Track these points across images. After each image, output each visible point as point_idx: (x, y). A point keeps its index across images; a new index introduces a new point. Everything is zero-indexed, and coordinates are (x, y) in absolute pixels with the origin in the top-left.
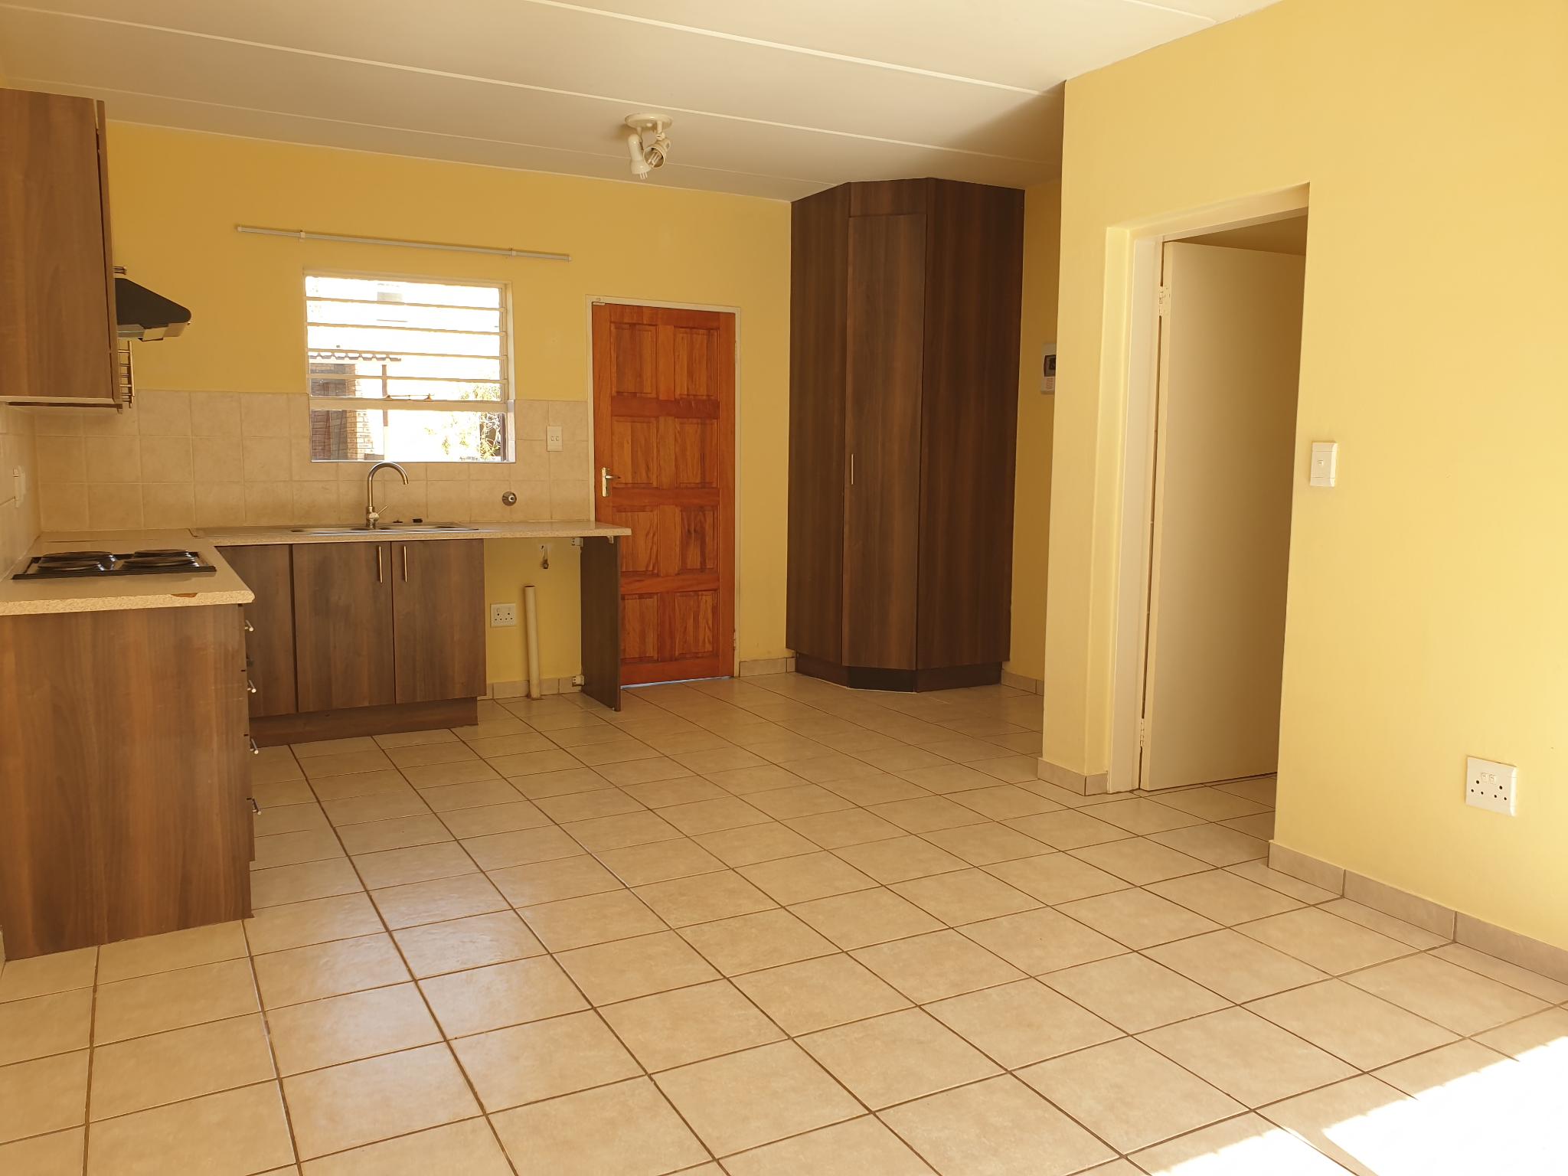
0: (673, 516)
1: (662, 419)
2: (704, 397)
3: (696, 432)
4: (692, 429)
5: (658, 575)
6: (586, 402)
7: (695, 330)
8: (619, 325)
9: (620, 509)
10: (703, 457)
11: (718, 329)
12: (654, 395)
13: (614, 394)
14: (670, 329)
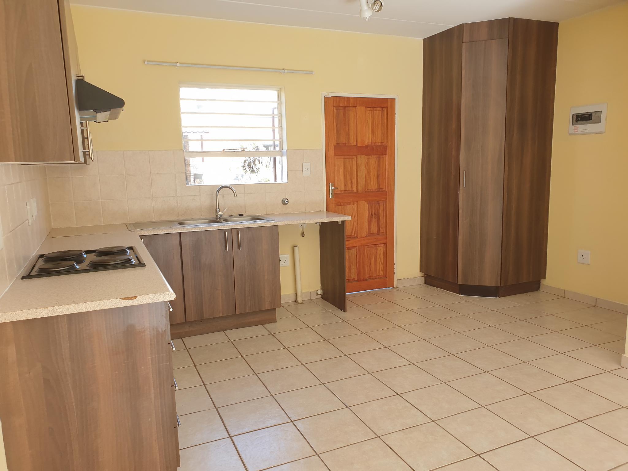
0: (364, 206)
1: (359, 156)
2: (380, 144)
3: (375, 162)
4: (373, 161)
5: (357, 237)
6: (322, 149)
7: (374, 108)
8: (338, 107)
9: (338, 204)
10: (378, 176)
11: (387, 107)
12: (355, 144)
13: (335, 144)
14: (363, 108)
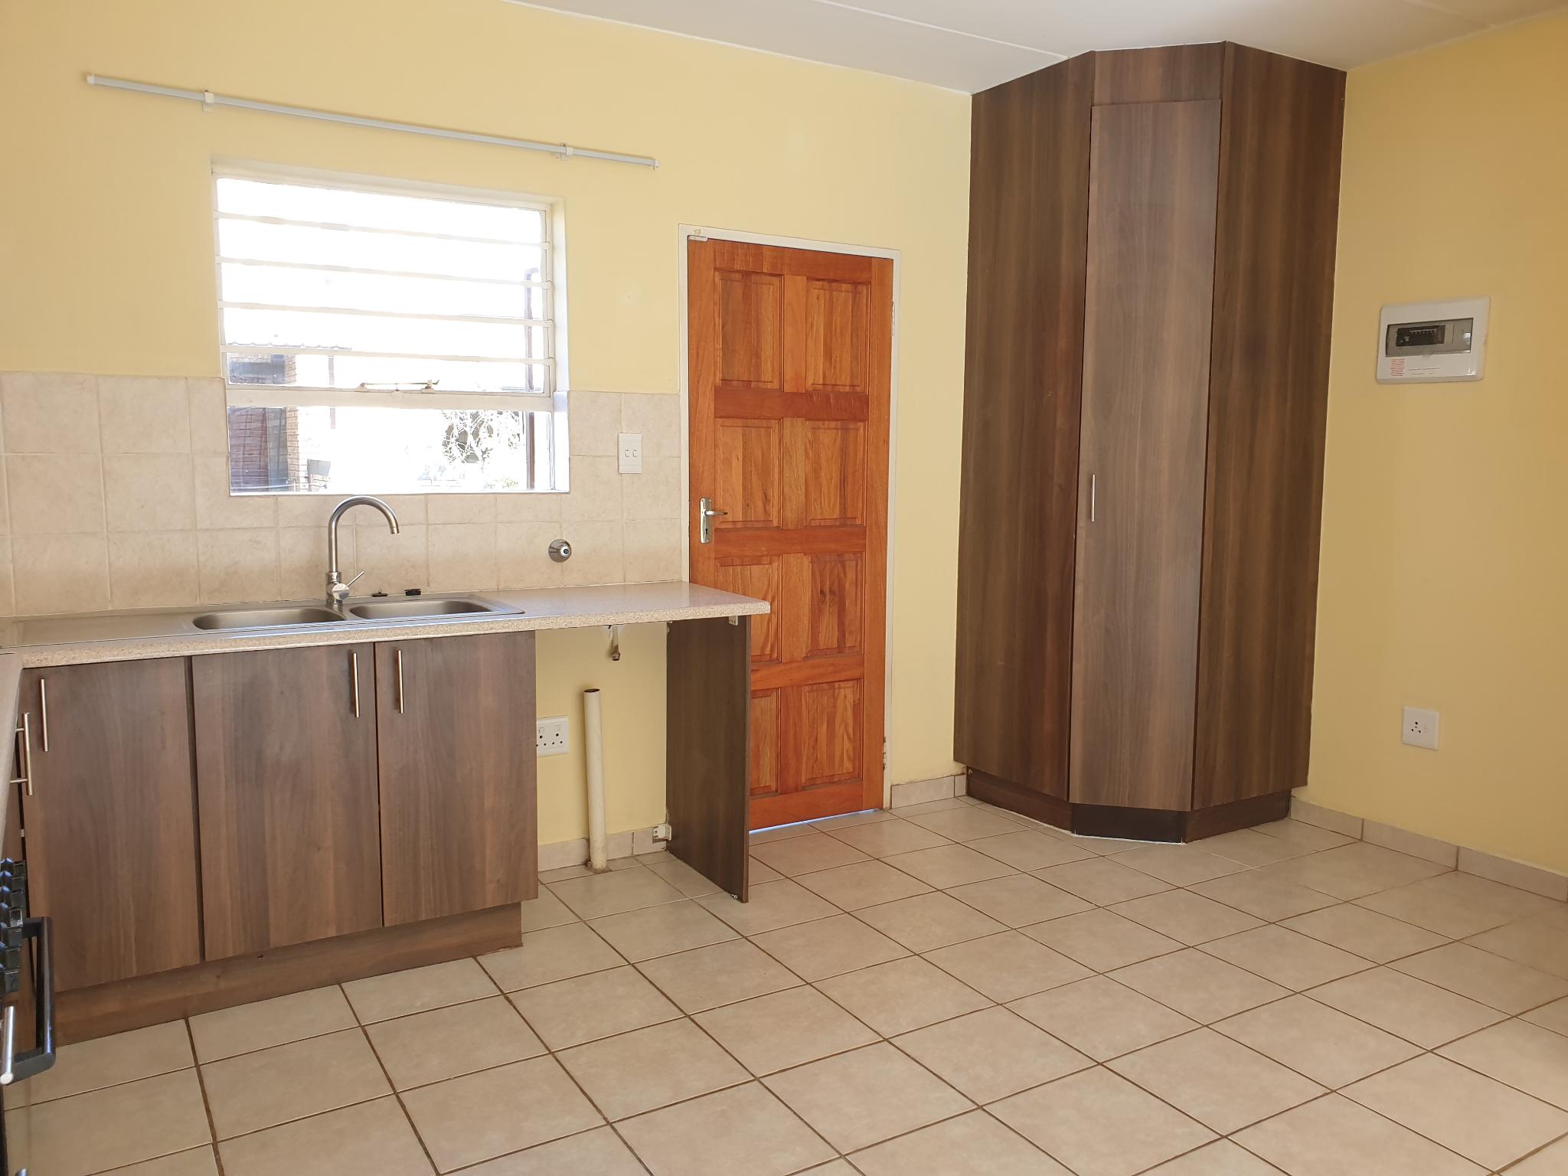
0: (800, 568)
1: (787, 422)
2: (847, 389)
4: (829, 436)
5: (779, 661)
6: (678, 395)
7: (834, 284)
8: (726, 272)
9: (724, 561)
10: (843, 482)
11: (868, 283)
12: (776, 385)
13: (718, 382)
14: (801, 281)
